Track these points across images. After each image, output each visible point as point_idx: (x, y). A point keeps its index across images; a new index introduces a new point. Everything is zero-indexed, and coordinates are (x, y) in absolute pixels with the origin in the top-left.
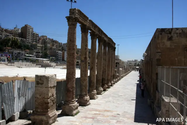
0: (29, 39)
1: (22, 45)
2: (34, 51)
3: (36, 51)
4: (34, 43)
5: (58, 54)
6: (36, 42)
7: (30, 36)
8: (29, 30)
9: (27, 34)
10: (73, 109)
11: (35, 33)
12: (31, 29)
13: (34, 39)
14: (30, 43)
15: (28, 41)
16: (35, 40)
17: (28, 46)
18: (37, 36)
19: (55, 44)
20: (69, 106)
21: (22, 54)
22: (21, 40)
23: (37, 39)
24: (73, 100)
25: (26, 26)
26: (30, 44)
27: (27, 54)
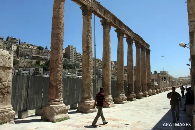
0: (72, 59)
1: (66, 65)
2: (77, 69)
3: (78, 70)
4: (77, 62)
5: (100, 72)
6: (79, 61)
7: (73, 56)
8: (72, 50)
9: (71, 54)
10: (56, 112)
11: (78, 53)
12: (74, 49)
13: (76, 59)
14: (73, 62)
15: (71, 60)
16: (78, 59)
17: (71, 65)
18: (80, 55)
19: (98, 62)
20: (50, 107)
21: (65, 73)
22: (65, 60)
23: (80, 58)
24: (57, 100)
25: (69, 47)
26: (73, 64)
27: (70, 73)
